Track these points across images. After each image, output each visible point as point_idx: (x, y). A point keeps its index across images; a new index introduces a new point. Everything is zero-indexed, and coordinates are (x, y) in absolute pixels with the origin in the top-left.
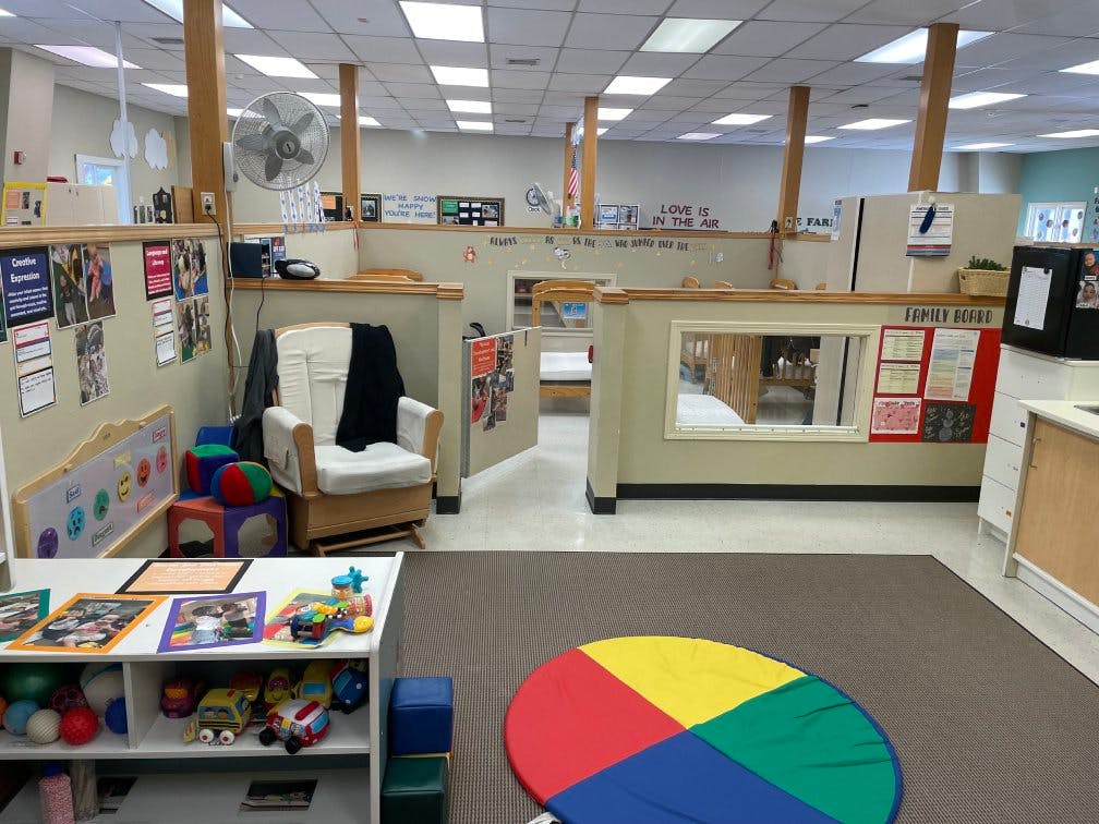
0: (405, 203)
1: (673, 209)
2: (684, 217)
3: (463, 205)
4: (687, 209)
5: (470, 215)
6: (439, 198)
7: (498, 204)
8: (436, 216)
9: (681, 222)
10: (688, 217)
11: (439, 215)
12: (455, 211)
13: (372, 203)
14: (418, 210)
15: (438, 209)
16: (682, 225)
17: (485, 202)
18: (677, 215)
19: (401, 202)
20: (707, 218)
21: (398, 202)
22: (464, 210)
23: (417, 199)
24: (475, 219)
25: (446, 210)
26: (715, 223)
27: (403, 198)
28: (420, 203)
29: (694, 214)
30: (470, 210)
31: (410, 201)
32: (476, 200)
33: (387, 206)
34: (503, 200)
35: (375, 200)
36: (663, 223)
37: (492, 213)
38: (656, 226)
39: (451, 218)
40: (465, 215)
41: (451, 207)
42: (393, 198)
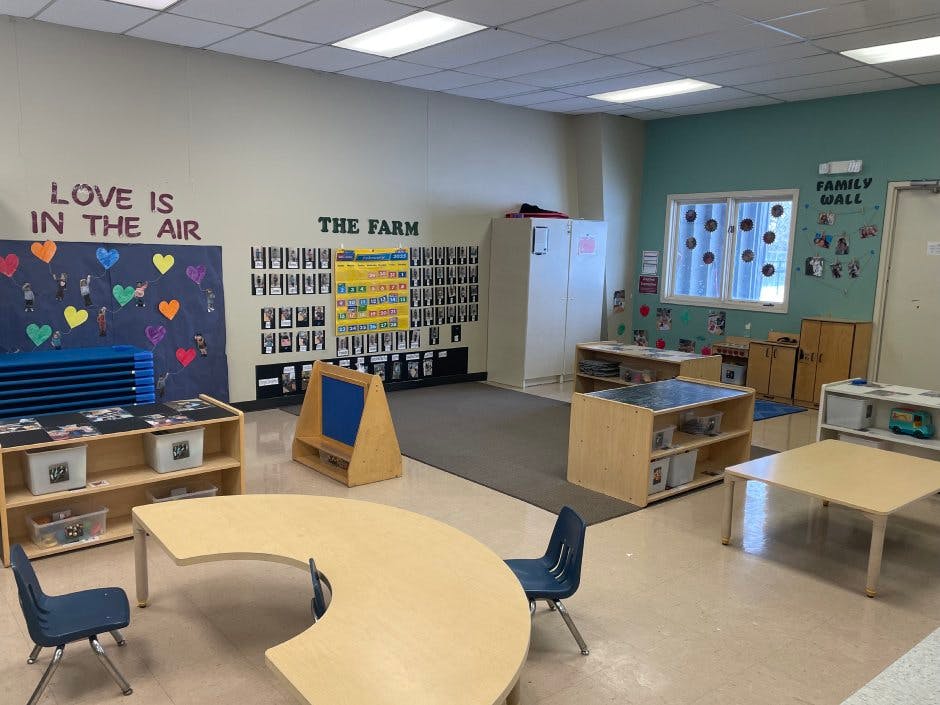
1: (83, 194)
2: (113, 213)
4: (120, 194)
9: (108, 226)
10: (125, 214)
16: (113, 232)
18: (95, 208)
20: (173, 217)
26: (191, 228)
29: (139, 205)
36: (60, 228)
38: (40, 236)
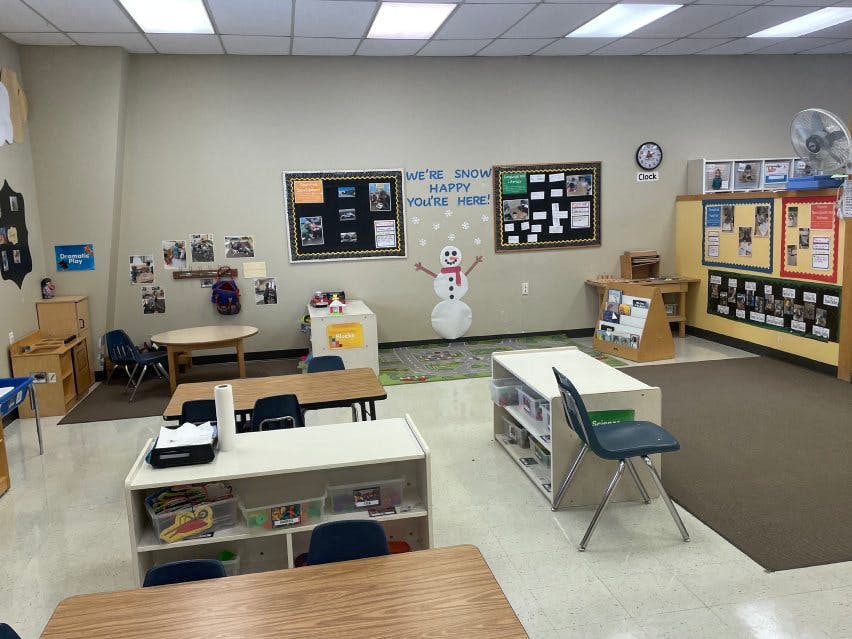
0: (440, 183)
3: (535, 179)
5: (548, 194)
6: (497, 171)
7: (591, 171)
8: (491, 201)
11: (496, 199)
12: (523, 189)
13: (386, 187)
14: (462, 193)
15: (496, 186)
17: (570, 169)
19: (434, 182)
21: (428, 181)
22: (537, 187)
23: (459, 174)
24: (556, 200)
25: (508, 190)
27: (436, 175)
28: (465, 180)
30: (546, 187)
31: (449, 178)
32: (557, 168)
33: (410, 190)
34: (598, 165)
35: (392, 182)
37: (583, 187)
39: (517, 202)
40: (539, 196)
41: (516, 182)
42: (420, 175)
